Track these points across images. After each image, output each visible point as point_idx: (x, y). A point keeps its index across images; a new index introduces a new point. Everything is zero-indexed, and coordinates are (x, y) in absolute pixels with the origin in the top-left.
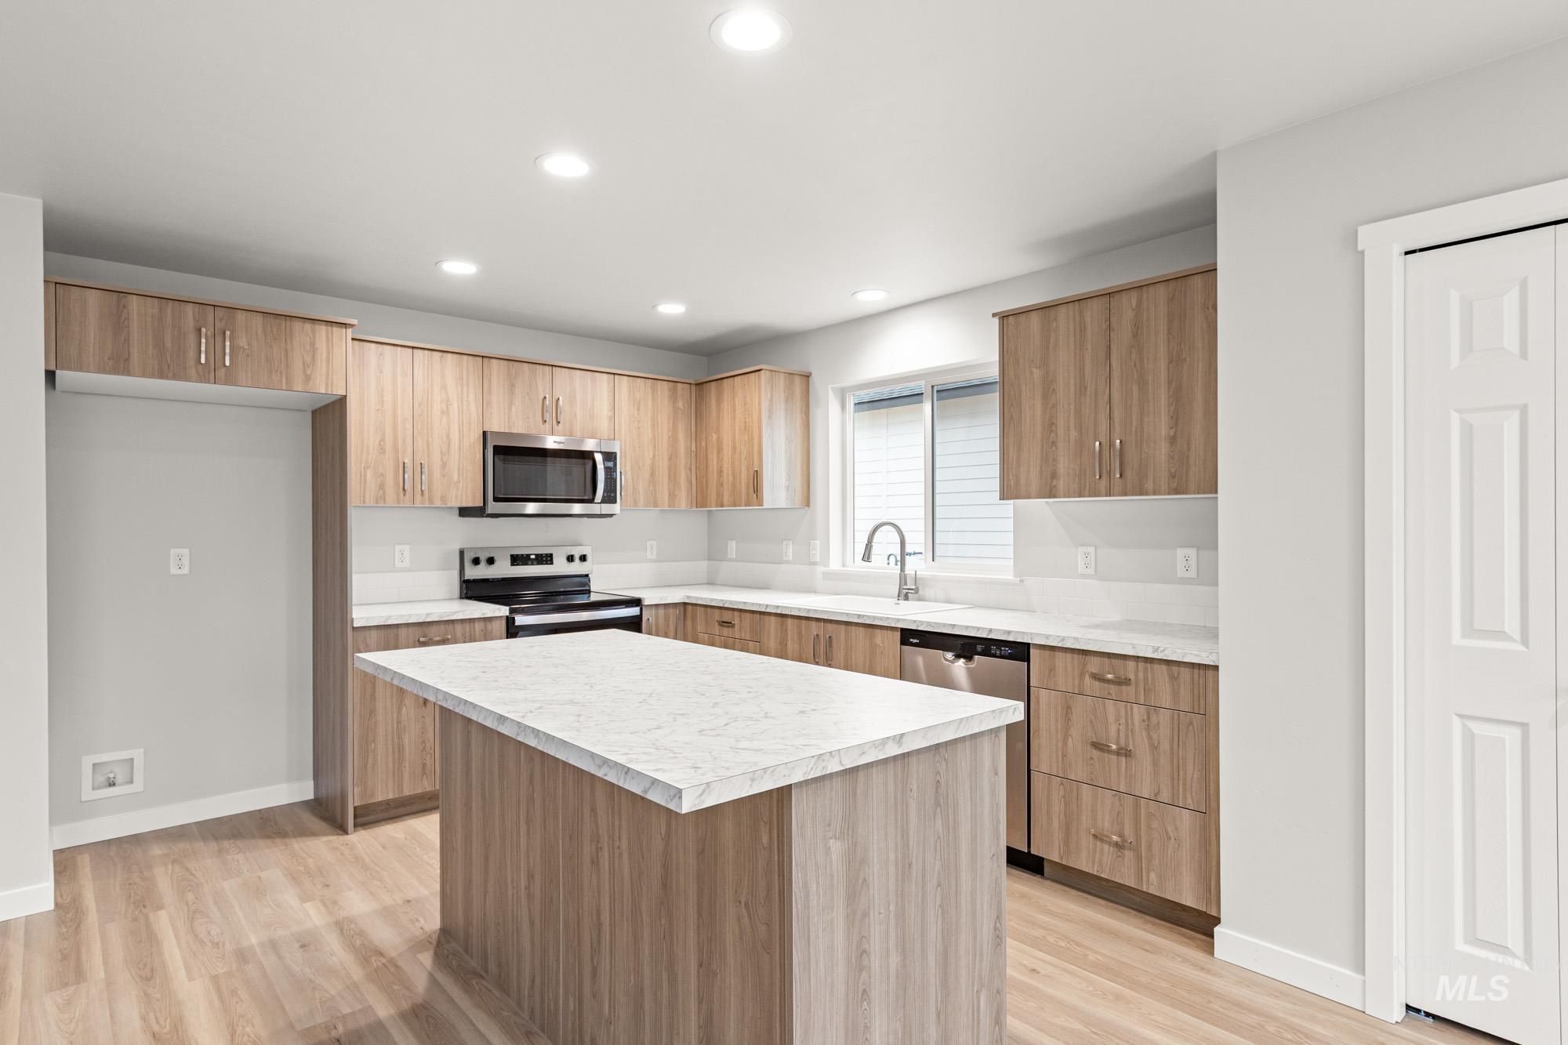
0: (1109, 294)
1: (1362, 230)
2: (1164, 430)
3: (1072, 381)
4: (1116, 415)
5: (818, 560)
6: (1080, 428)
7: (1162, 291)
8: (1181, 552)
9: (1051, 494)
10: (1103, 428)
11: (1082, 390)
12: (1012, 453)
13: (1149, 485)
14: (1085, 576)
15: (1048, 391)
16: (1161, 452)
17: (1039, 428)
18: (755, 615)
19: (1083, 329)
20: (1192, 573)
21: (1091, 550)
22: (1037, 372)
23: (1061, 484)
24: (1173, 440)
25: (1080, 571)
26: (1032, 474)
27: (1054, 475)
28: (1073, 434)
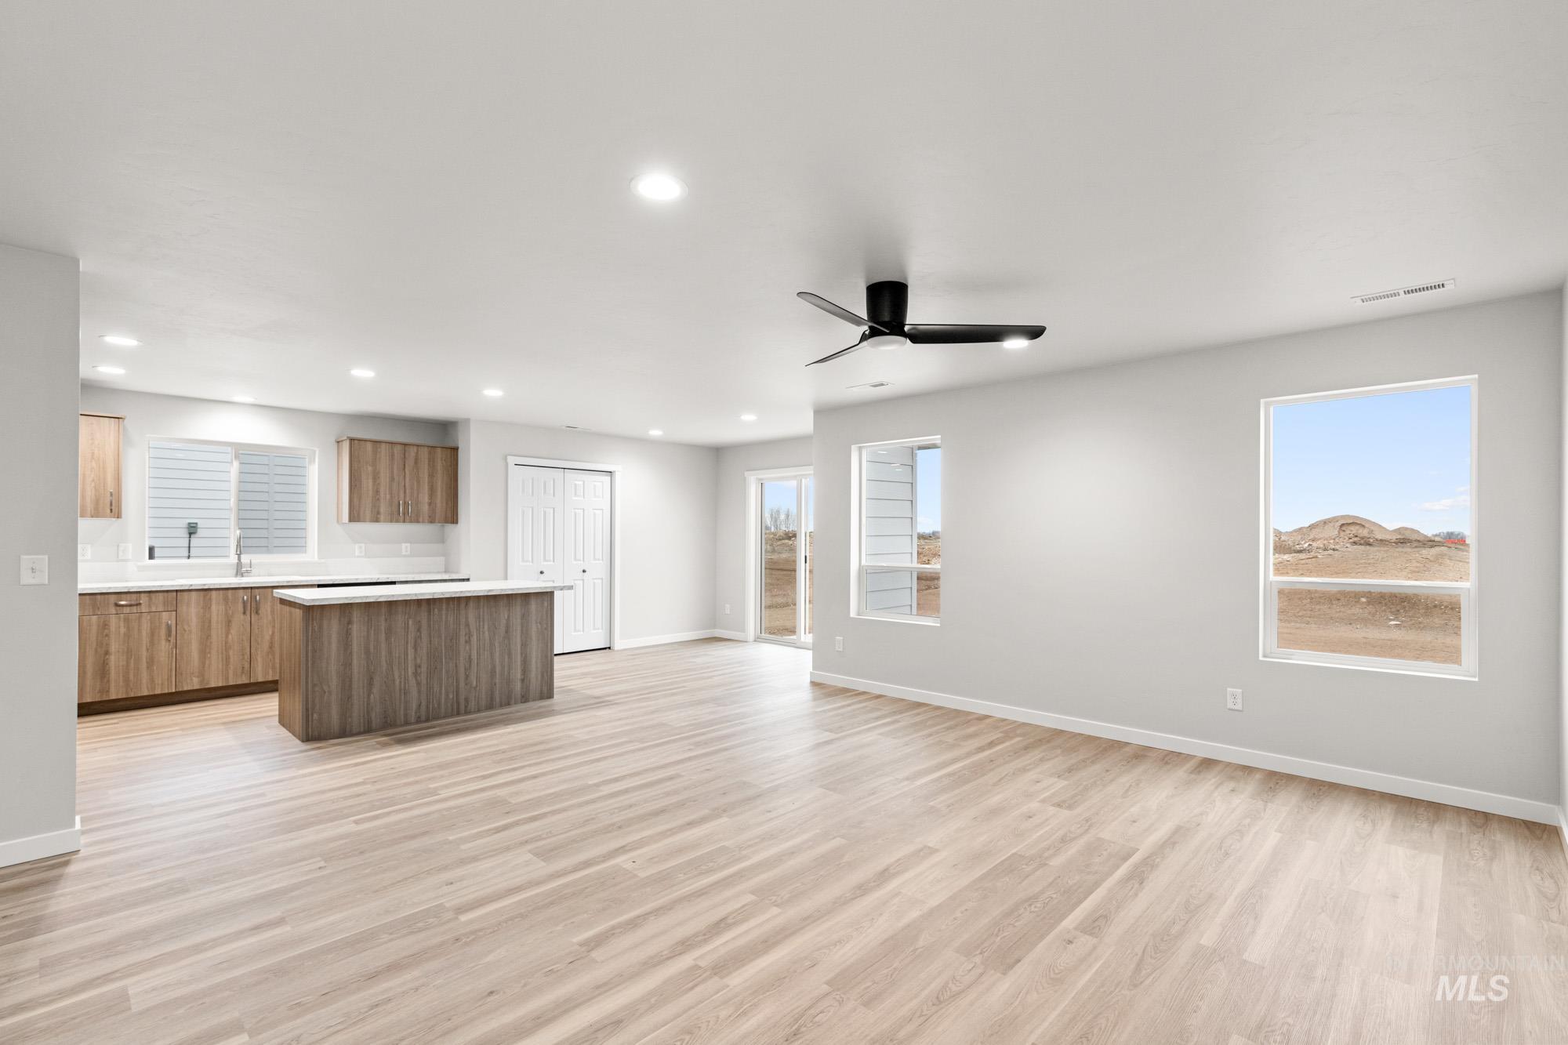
0: (405, 445)
1: (509, 457)
2: (426, 499)
3: (388, 475)
4: (407, 491)
5: (130, 557)
6: (391, 494)
7: (426, 449)
8: (404, 545)
9: (376, 520)
10: (402, 495)
11: (392, 479)
12: (356, 500)
13: (421, 520)
14: (358, 557)
15: (376, 477)
16: (425, 508)
17: (371, 493)
18: (170, 593)
19: (393, 455)
20: (409, 553)
21: (363, 545)
22: (370, 468)
23: (382, 517)
24: (430, 504)
25: (356, 554)
26: (368, 513)
27: (378, 513)
28: (388, 496)
